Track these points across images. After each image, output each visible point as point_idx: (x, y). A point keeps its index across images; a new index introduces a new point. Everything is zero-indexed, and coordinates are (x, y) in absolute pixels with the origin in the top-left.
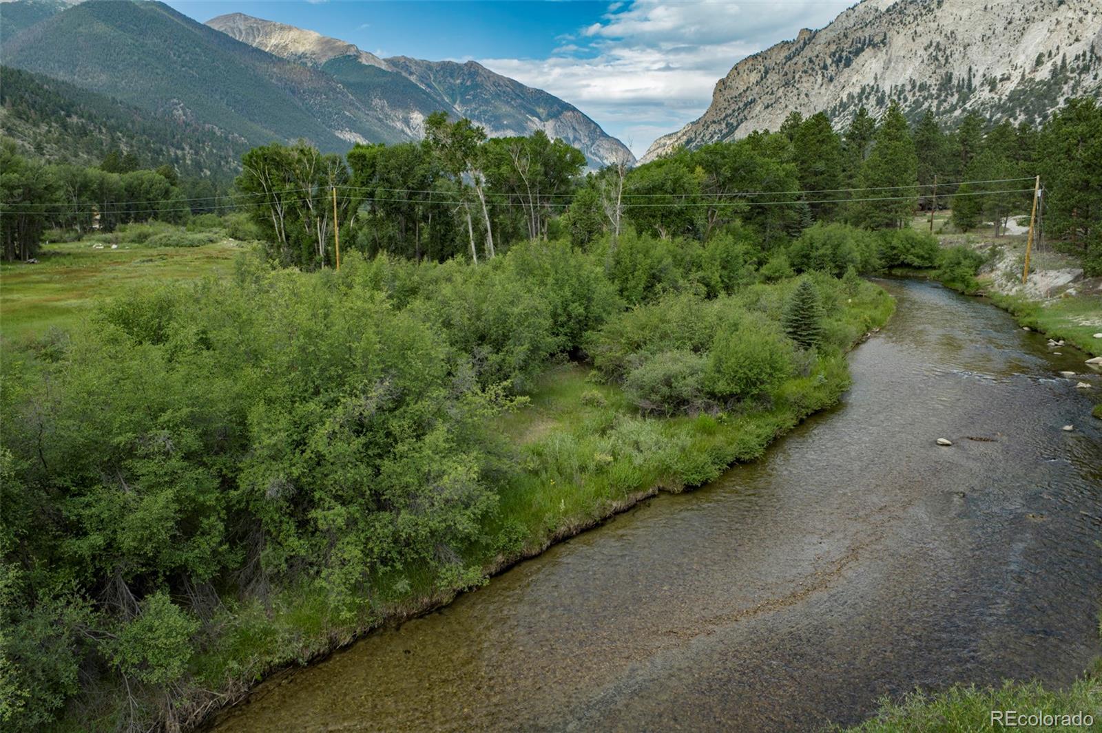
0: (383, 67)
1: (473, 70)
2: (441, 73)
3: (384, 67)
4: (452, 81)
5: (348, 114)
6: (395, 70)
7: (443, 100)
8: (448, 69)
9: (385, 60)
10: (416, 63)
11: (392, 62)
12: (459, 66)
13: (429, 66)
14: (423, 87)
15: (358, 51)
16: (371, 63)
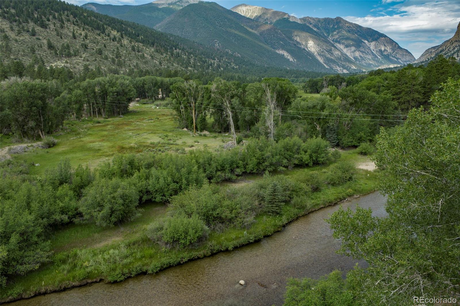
0: (299, 22)
1: (339, 21)
2: (324, 23)
4: (328, 26)
5: (281, 43)
6: (304, 23)
7: (324, 35)
8: (327, 21)
9: (300, 19)
10: (313, 19)
11: (304, 19)
12: (332, 20)
13: (319, 20)
14: (315, 29)
15: (289, 16)
16: (294, 20)
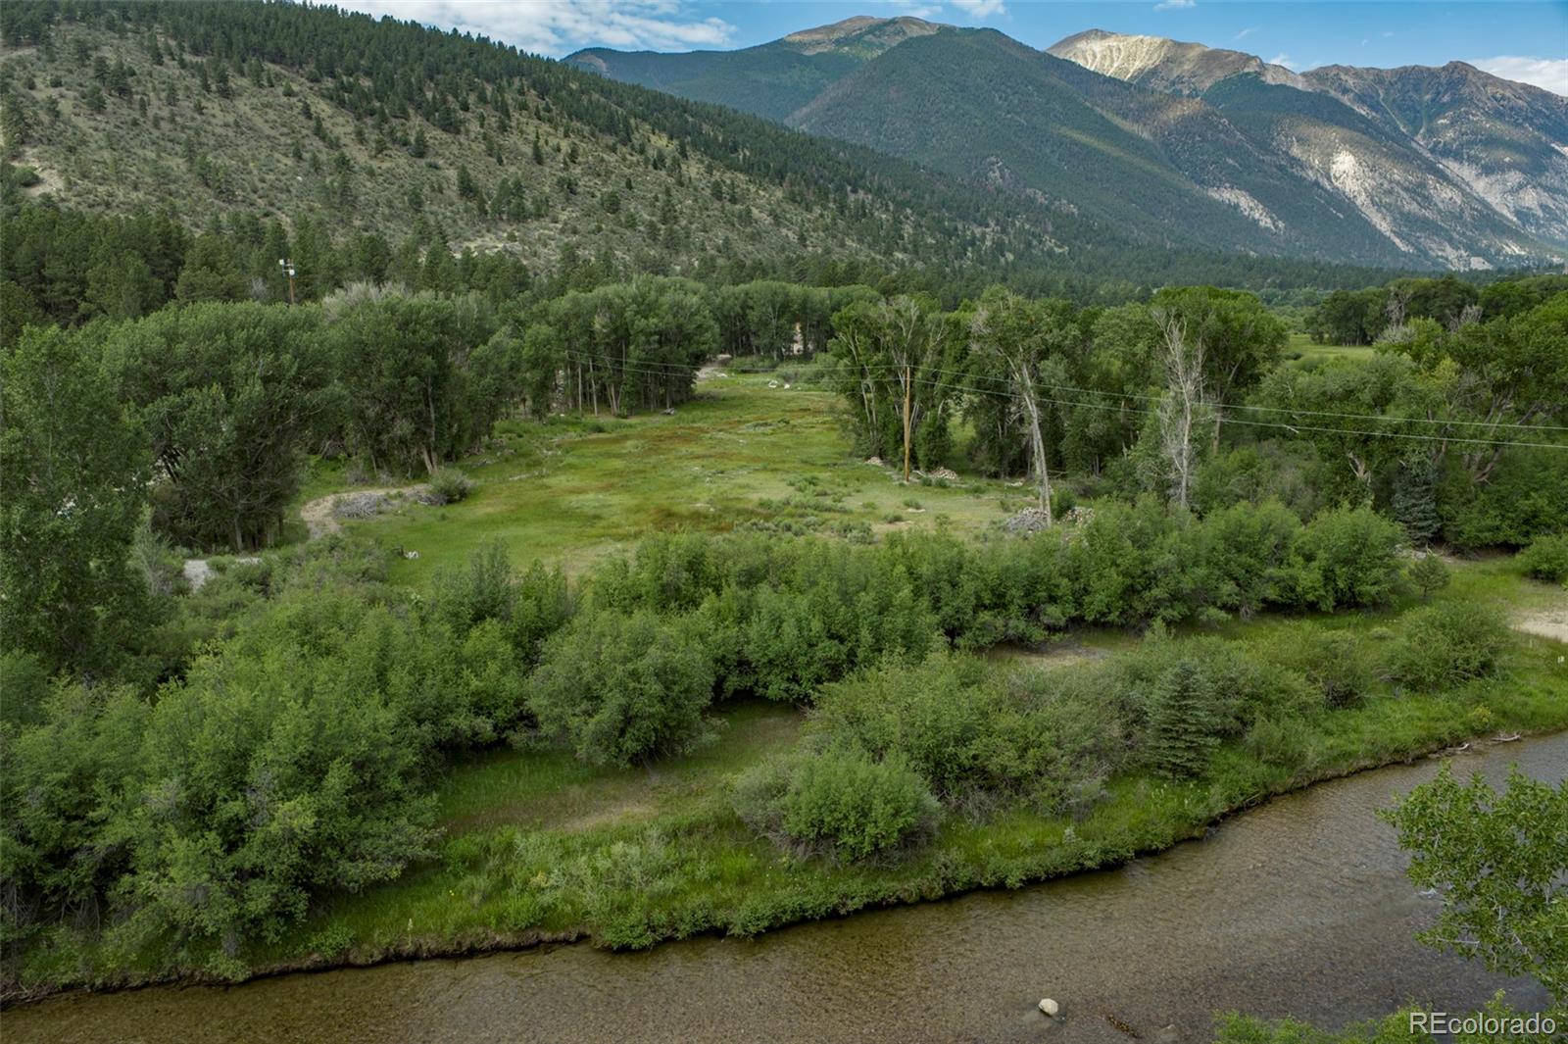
0: (1300, 87)
1: (1458, 76)
2: (1399, 86)
3: (1301, 85)
4: (1416, 97)
5: (1230, 161)
6: (1319, 88)
7: (1397, 129)
8: (1412, 78)
9: (1304, 75)
10: (1357, 74)
11: (1320, 75)
12: (1431, 73)
13: (1378, 76)
14: (1363, 111)
15: (1262, 65)
16: (1281, 80)
